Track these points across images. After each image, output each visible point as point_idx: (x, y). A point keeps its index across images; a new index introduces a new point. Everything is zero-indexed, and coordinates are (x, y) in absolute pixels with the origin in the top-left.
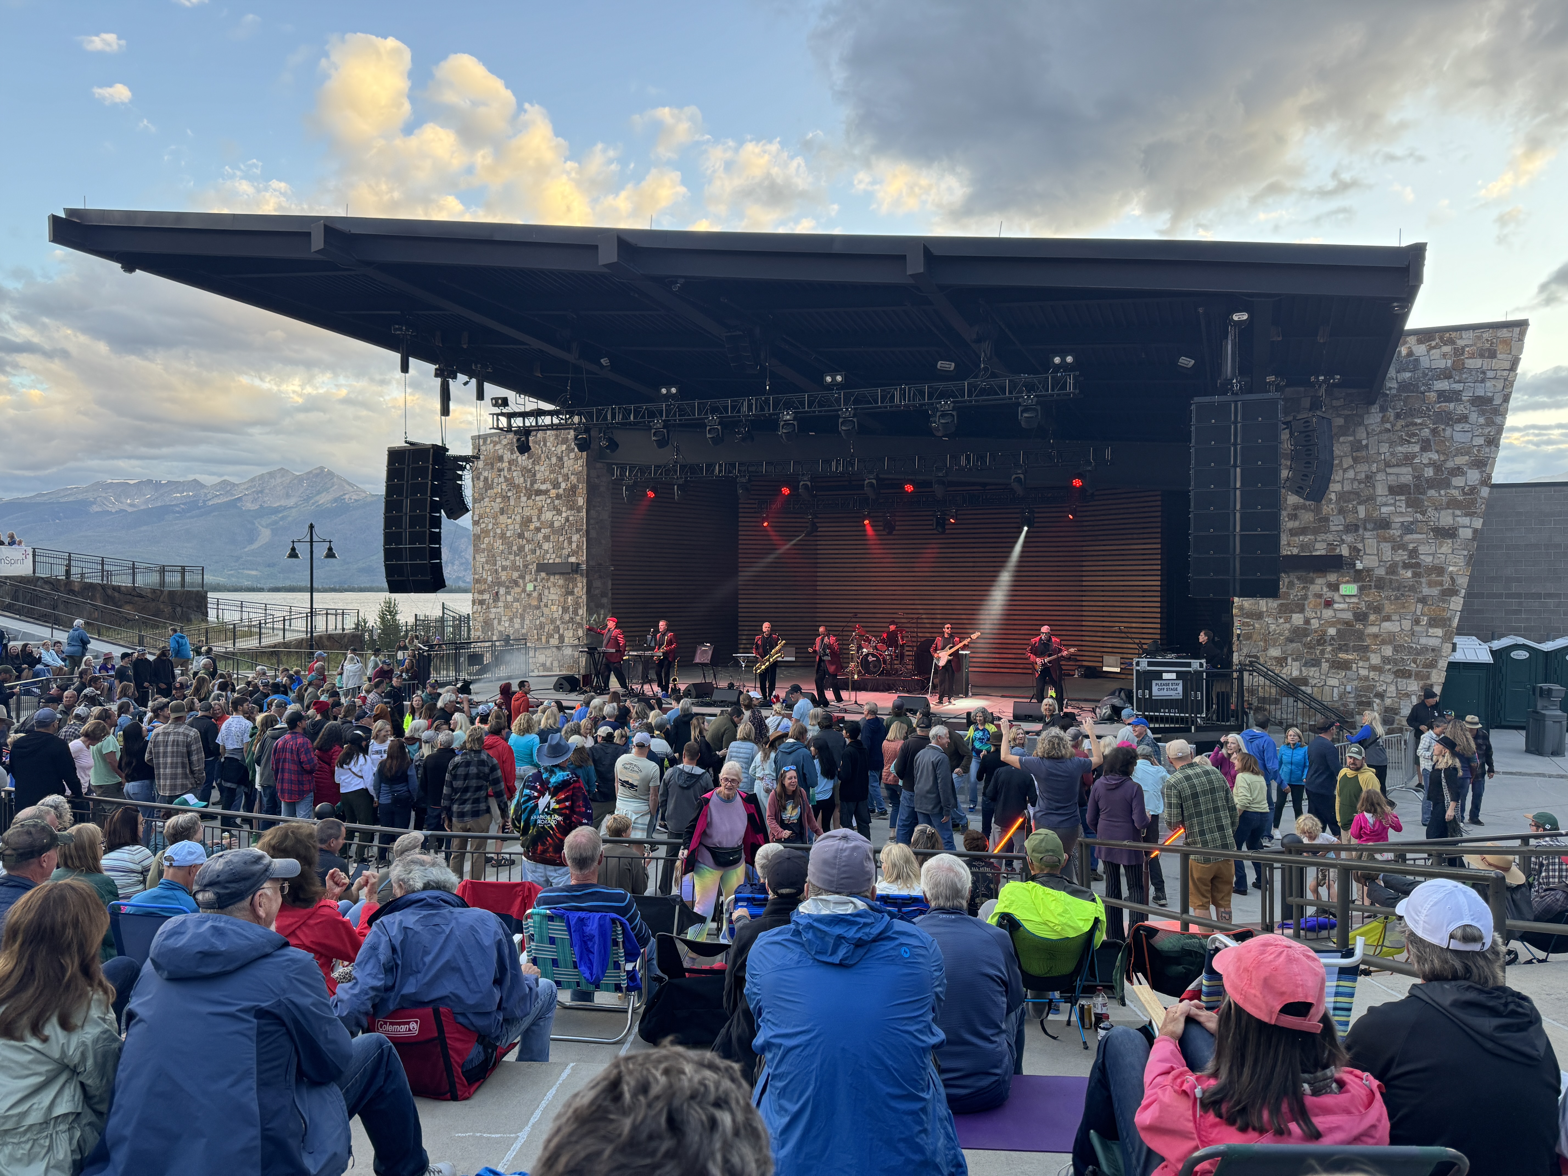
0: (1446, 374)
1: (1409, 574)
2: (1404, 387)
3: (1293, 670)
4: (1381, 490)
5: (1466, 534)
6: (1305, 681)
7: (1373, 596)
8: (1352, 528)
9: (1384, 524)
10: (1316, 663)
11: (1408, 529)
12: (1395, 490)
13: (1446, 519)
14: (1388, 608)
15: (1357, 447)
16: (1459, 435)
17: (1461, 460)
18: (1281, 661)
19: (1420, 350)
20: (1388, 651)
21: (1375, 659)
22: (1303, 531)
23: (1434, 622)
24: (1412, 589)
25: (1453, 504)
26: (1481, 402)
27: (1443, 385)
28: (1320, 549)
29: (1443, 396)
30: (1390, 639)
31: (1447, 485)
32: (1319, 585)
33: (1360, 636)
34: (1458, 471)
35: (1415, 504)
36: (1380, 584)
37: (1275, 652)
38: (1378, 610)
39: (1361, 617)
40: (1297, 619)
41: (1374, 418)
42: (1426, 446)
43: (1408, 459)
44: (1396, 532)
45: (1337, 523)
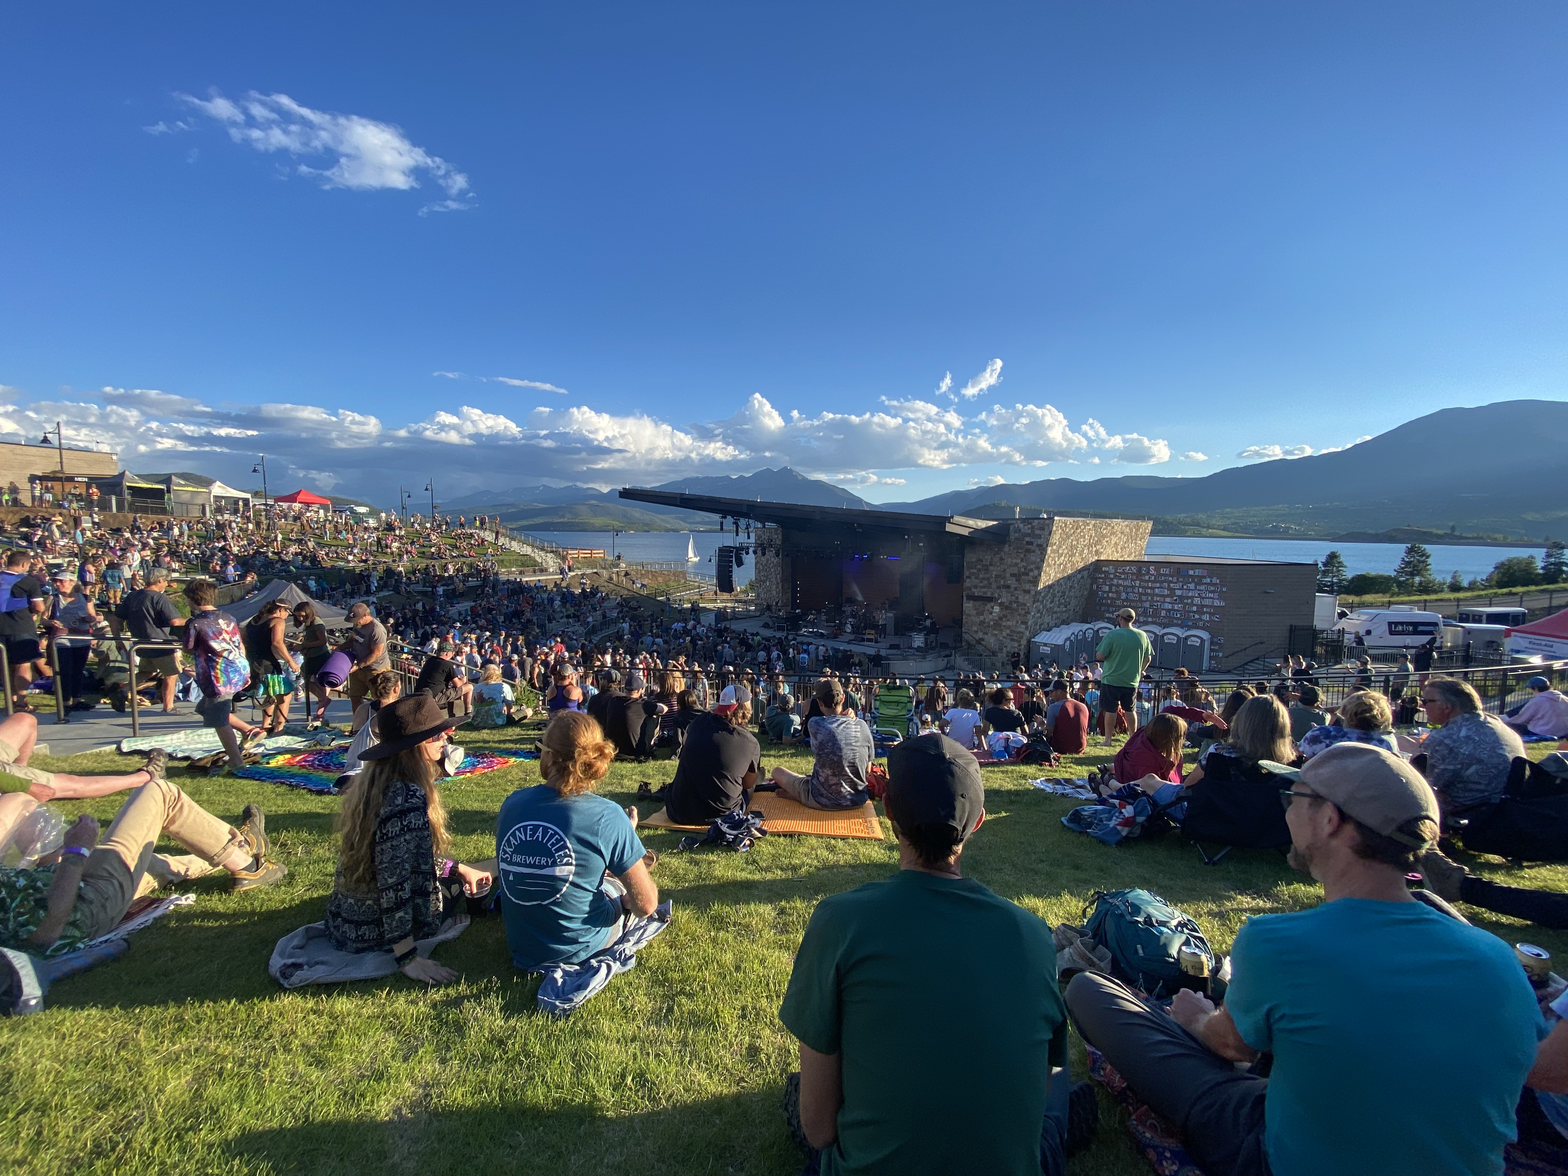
0: (1029, 535)
1: (1015, 605)
2: (1016, 539)
3: (980, 635)
4: (1008, 575)
5: (1033, 593)
6: (983, 640)
7: (1005, 612)
8: (999, 587)
9: (1008, 587)
10: (986, 634)
11: (1016, 589)
12: (1013, 575)
13: (1027, 587)
14: (1009, 617)
15: (1002, 559)
16: (1032, 557)
17: (1032, 566)
18: (976, 632)
19: (1021, 526)
20: (1008, 631)
21: (1004, 634)
22: (984, 587)
23: (1022, 623)
24: (1017, 610)
25: (1030, 582)
26: (1040, 546)
27: (1027, 539)
28: (989, 595)
29: (1028, 543)
30: (1008, 627)
31: (1027, 574)
32: (989, 606)
33: (1000, 625)
34: (1032, 570)
35: (1018, 580)
36: (1007, 608)
37: (975, 628)
38: (1005, 616)
39: (1001, 619)
40: (982, 618)
41: (1006, 548)
42: (1022, 560)
43: (1016, 564)
44: (1012, 589)
45: (994, 586)
